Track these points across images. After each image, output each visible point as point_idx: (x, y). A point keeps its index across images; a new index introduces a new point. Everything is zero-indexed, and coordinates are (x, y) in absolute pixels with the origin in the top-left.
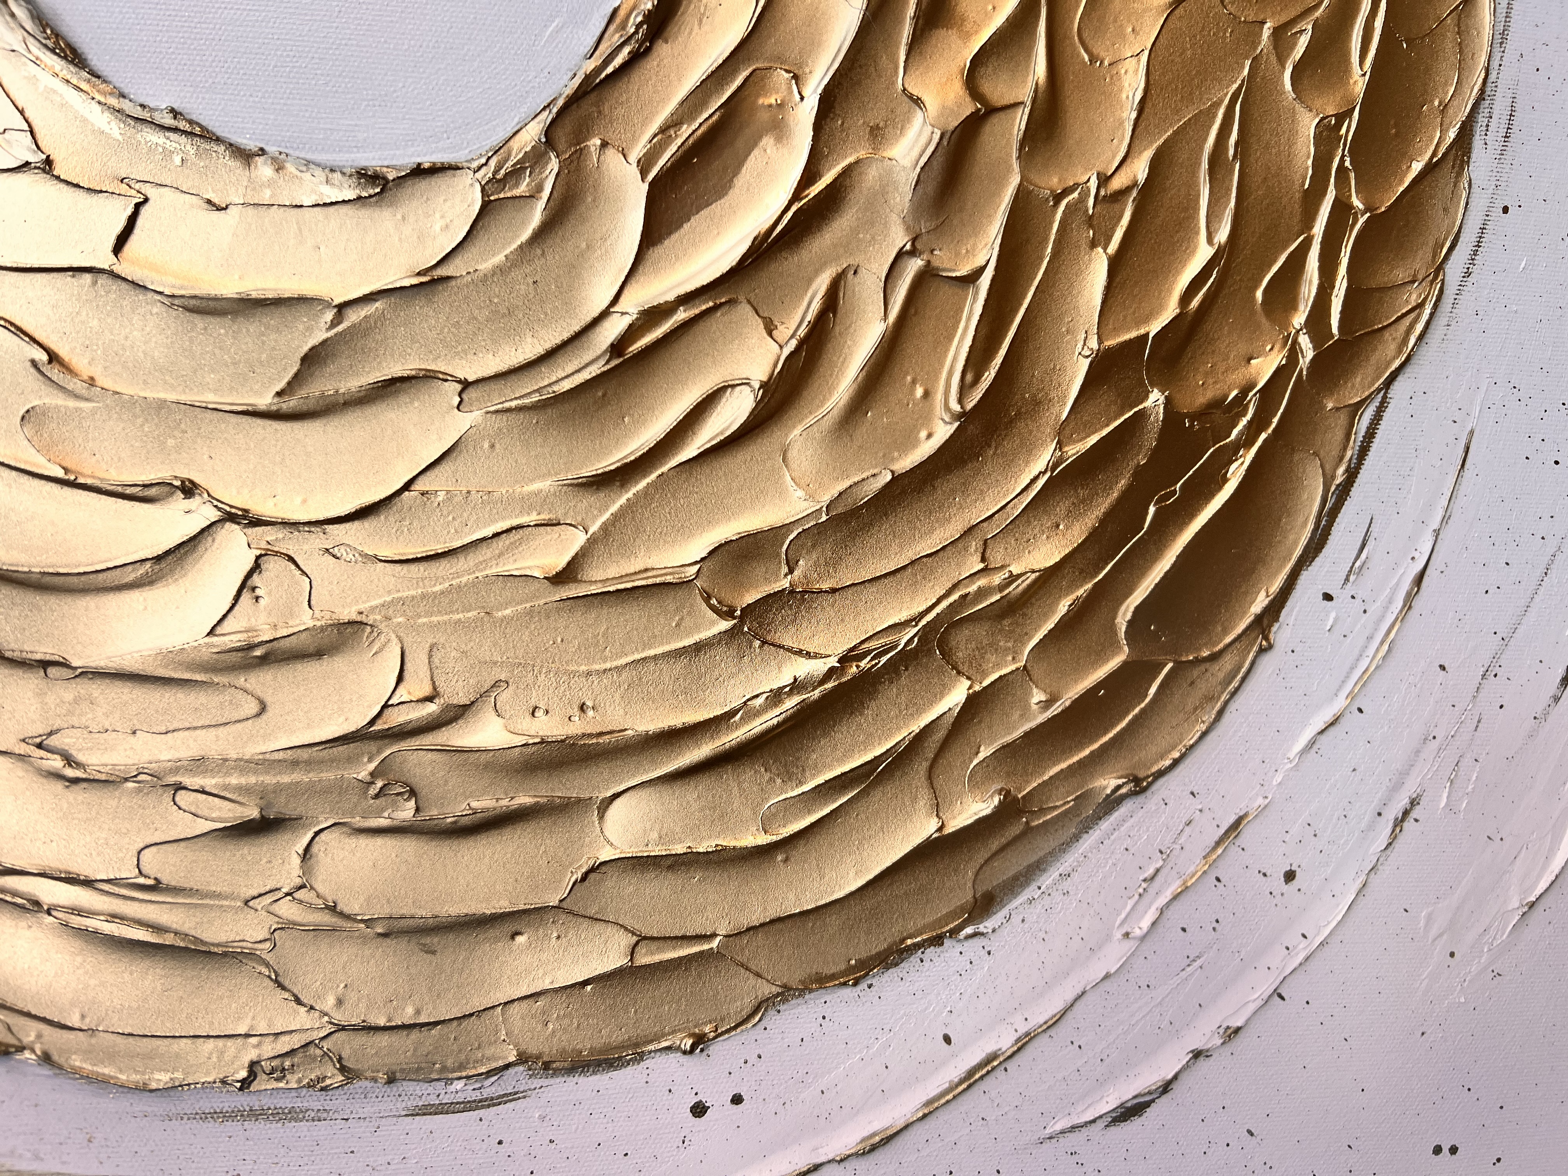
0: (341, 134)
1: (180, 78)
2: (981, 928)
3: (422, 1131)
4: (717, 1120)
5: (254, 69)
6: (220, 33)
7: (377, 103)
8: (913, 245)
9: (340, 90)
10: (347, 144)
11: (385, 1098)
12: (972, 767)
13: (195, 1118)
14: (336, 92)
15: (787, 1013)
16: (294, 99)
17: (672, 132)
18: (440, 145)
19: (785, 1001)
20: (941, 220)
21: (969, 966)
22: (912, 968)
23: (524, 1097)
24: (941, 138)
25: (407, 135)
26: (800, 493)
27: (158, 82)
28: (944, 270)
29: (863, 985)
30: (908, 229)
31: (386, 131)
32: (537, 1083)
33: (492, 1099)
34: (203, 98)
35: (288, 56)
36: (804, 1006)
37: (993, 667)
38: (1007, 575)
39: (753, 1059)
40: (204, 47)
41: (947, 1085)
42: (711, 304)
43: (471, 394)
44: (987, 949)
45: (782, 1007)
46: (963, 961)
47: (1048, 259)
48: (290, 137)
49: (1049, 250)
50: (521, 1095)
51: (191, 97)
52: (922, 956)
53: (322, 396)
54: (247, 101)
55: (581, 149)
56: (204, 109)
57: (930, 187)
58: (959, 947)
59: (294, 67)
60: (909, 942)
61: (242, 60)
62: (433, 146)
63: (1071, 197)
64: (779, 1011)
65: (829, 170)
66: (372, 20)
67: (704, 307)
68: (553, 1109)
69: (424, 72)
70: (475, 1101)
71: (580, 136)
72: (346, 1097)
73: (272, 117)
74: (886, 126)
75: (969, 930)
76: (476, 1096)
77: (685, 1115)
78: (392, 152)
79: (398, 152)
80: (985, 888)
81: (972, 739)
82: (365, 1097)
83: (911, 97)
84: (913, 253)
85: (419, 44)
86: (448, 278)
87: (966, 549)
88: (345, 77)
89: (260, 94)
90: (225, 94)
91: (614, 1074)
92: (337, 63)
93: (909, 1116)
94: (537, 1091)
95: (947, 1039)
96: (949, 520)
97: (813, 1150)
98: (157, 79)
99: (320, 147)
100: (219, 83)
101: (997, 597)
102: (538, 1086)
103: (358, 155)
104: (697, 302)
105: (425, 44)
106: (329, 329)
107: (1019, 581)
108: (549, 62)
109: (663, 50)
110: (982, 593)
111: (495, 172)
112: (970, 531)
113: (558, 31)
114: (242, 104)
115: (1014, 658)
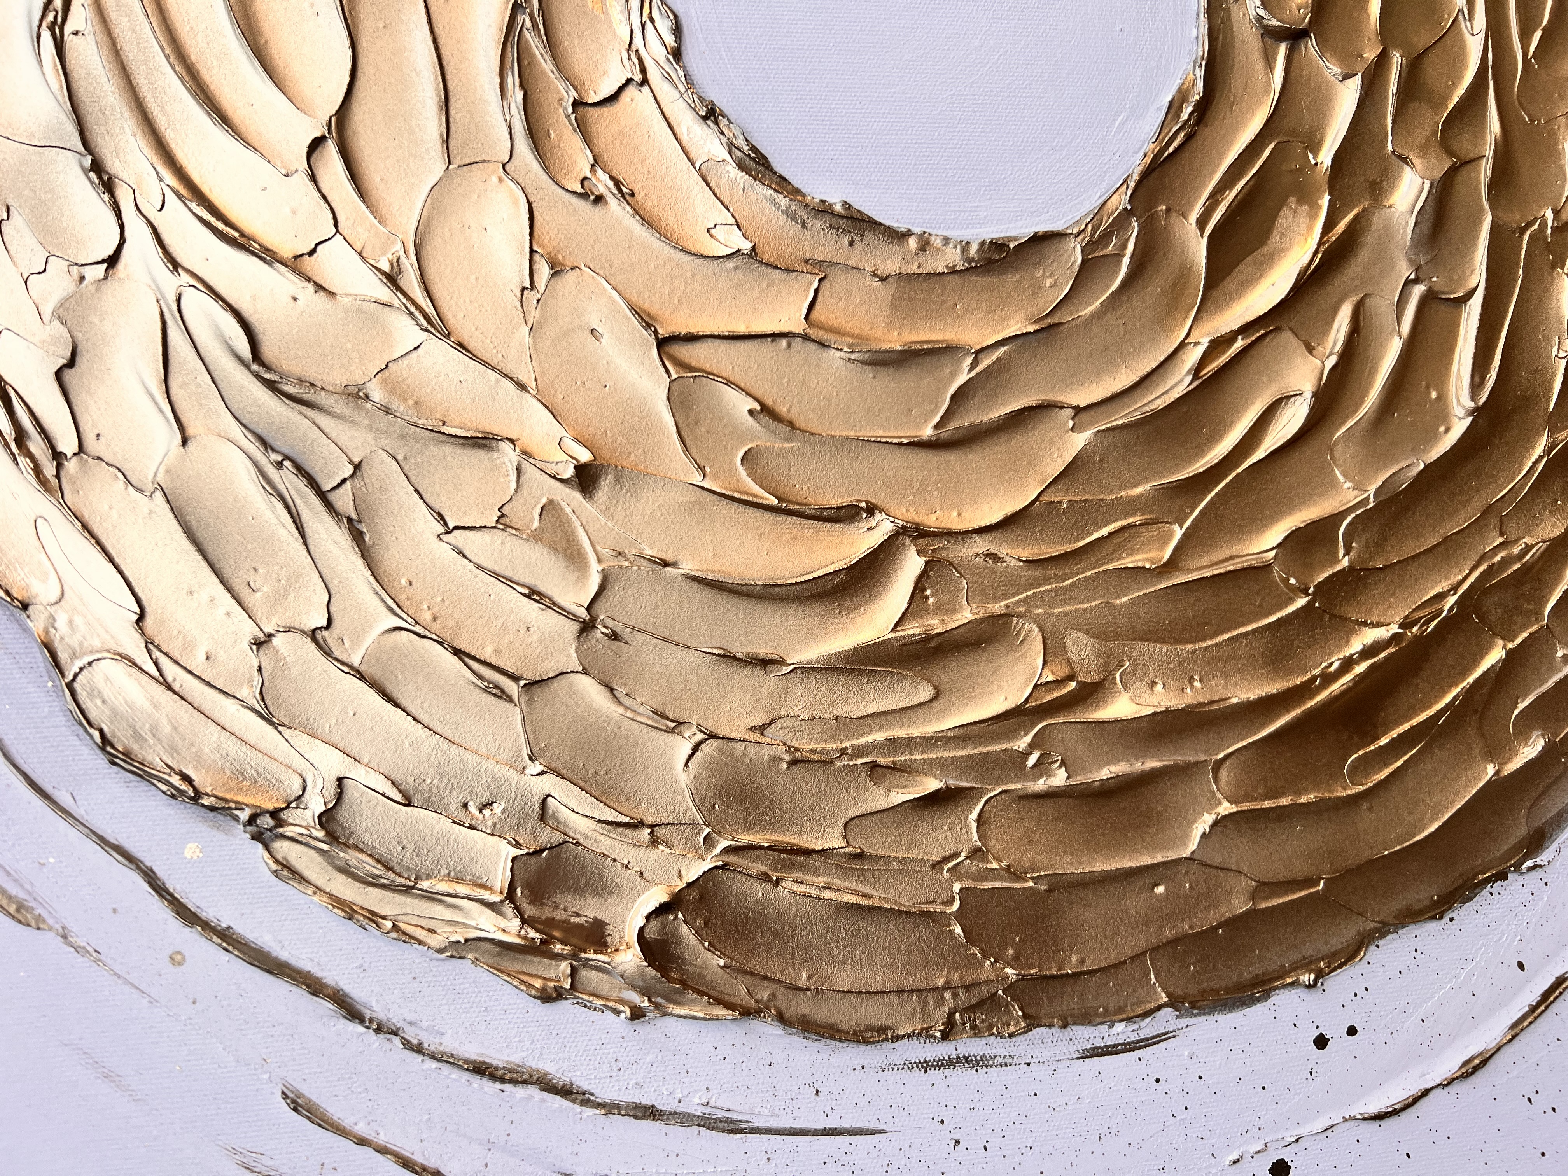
0: (967, 214)
1: (844, 178)
2: (1539, 861)
3: (1092, 1071)
4: (1336, 1052)
5: (899, 168)
6: (872, 141)
7: (993, 188)
8: (1416, 274)
9: (964, 180)
10: (972, 222)
11: (1059, 1043)
12: (1514, 716)
13: (903, 1069)
14: (961, 181)
15: (1385, 947)
16: (930, 189)
17: (1218, 196)
18: (1042, 218)
19: (1383, 936)
20: (1435, 253)
21: (1531, 897)
22: (1484, 902)
23: (1174, 1037)
24: (1431, 187)
25: (1017, 211)
26: (1348, 484)
27: (828, 182)
28: (1443, 293)
29: (1446, 919)
30: (1411, 262)
31: (1001, 210)
32: (1183, 1022)
33: (1147, 1039)
34: (863, 193)
35: (924, 156)
36: (1399, 941)
37: (1520, 627)
38: (1523, 546)
39: (1361, 992)
40: (861, 153)
41: (1527, 1009)
42: (1262, 332)
43: (1084, 417)
44: (1544, 881)
45: (1380, 943)
46: (1526, 892)
47: (1520, 280)
48: (930, 219)
49: (1521, 272)
50: (1171, 1035)
51: (854, 193)
52: (1491, 890)
53: (970, 426)
54: (896, 193)
55: (1152, 214)
56: (864, 201)
57: (1426, 228)
58: (1520, 880)
59: (929, 164)
60: (1480, 877)
61: (890, 162)
62: (1037, 219)
63: (1533, 229)
64: (1378, 947)
65: (1342, 219)
66: (985, 124)
67: (1257, 335)
68: (1199, 1047)
69: (1026, 162)
70: (1133, 1042)
71: (1151, 205)
72: (1027, 1043)
73: (915, 204)
74: (1382, 181)
75: (1529, 863)
76: (1134, 1037)
77: (1310, 1048)
78: (1006, 226)
79: (1011, 226)
80: (1536, 825)
81: (1511, 692)
82: (1043, 1042)
83: (1400, 157)
84: (1416, 281)
85: (1021, 140)
86: (1059, 324)
87: (1486, 525)
88: (967, 170)
89: (905, 187)
90: (879, 188)
91: (1247, 1011)
92: (960, 159)
93: (1499, 1039)
94: (1184, 1030)
95: (1521, 966)
96: (1469, 502)
97: (1421, 1076)
98: (827, 179)
99: (952, 226)
100: (874, 180)
101: (1517, 566)
102: (1185, 1026)
103: (981, 230)
104: (1251, 331)
105: (1025, 139)
106: (970, 371)
107: (1534, 550)
108: (1119, 148)
109: (1206, 132)
110: (1506, 562)
111: (1092, 235)
112: (1488, 511)
113: (1124, 122)
114: (892, 196)
115: (1536, 619)
